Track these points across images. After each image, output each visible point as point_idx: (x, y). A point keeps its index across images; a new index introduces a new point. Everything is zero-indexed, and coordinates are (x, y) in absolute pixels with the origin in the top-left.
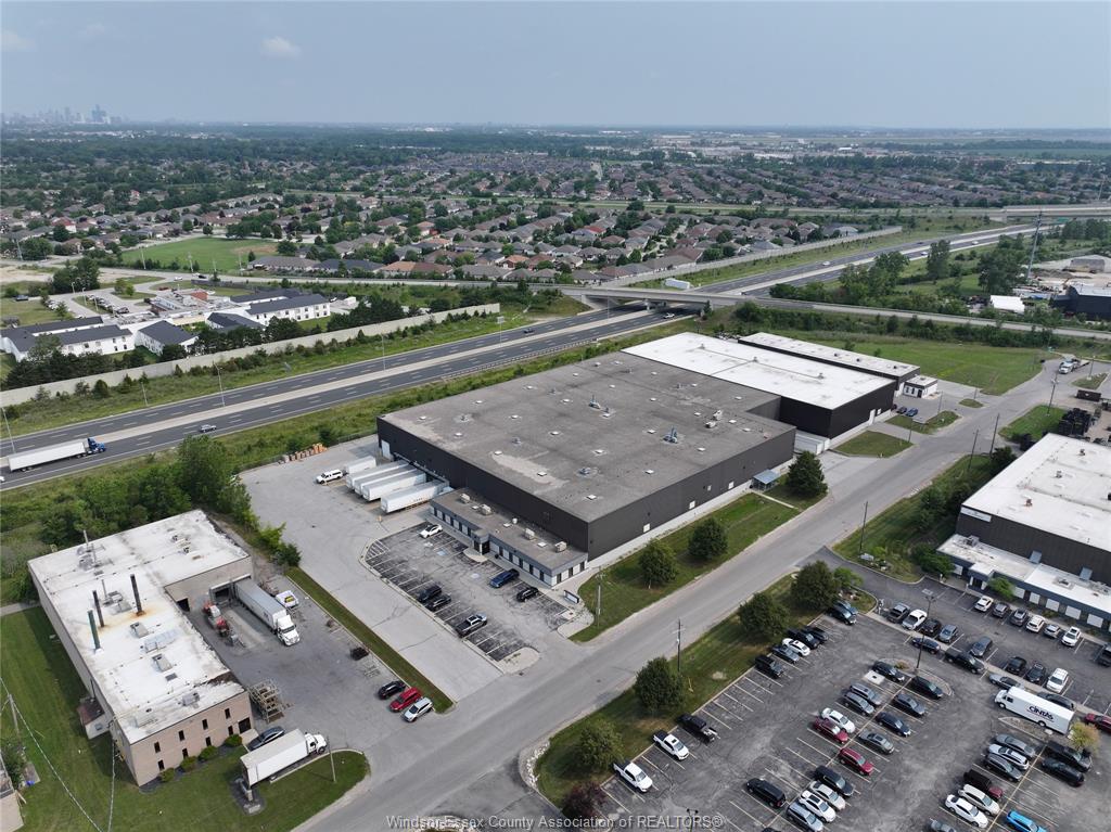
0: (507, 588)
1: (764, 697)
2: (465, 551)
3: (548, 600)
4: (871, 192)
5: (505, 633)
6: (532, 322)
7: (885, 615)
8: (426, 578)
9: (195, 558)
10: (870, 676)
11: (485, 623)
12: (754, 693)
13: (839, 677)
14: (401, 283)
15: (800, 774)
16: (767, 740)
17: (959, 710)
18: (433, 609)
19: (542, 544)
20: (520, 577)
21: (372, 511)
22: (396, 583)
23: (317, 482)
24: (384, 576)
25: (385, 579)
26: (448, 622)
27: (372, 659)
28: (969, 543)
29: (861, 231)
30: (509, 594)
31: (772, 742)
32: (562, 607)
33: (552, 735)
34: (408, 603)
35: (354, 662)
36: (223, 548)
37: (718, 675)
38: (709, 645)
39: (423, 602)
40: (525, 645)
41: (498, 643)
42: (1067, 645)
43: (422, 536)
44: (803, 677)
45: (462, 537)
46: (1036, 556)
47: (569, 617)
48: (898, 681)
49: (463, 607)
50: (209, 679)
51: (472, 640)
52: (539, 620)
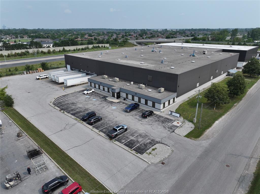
0: (134, 112)
2: (107, 98)
3: (160, 116)
5: (140, 135)
8: (86, 110)
11: (126, 130)
18: (91, 124)
19: (150, 90)
20: (140, 107)
21: (60, 87)
22: (69, 113)
24: (62, 109)
25: (62, 111)
26: (101, 131)
30: (136, 115)
32: (171, 120)
34: (75, 122)
35: (28, 160)
39: (84, 120)
40: (158, 142)
41: (138, 142)
43: (84, 94)
45: (105, 93)
47: (178, 125)
49: (110, 122)
51: (119, 141)
52: (160, 127)
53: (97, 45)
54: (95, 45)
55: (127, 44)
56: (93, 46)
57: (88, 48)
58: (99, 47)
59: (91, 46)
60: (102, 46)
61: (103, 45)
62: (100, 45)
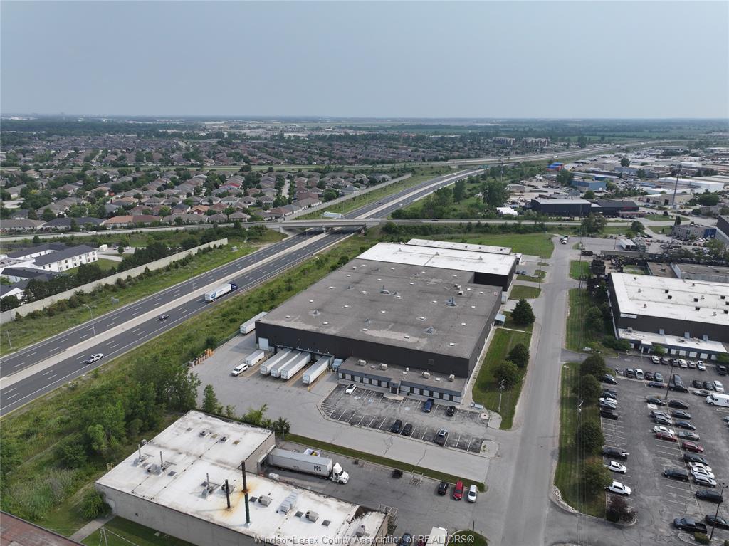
0: (433, 412)
1: (621, 430)
2: (385, 396)
3: (464, 411)
4: (373, 155)
5: (462, 436)
6: (257, 248)
7: (624, 376)
9: (236, 443)
10: (649, 406)
12: (616, 430)
14: (139, 231)
15: (678, 462)
16: (647, 451)
17: (698, 411)
18: (407, 435)
19: (439, 379)
20: (437, 403)
21: (295, 385)
22: (366, 426)
23: (233, 375)
24: (352, 424)
25: (356, 426)
26: (424, 440)
27: (408, 475)
28: (630, 331)
29: (393, 178)
30: (439, 414)
31: (649, 451)
32: (477, 413)
33: (553, 482)
34: (388, 436)
35: (398, 480)
36: (247, 431)
38: (568, 412)
39: (397, 432)
40: (483, 440)
41: (466, 443)
42: (702, 370)
43: (348, 394)
44: (625, 415)
45: (379, 390)
46: (662, 331)
47: (487, 418)
48: (664, 405)
49: (422, 428)
50: (352, 516)
51: (449, 445)
52: (472, 424)
54: (202, 247)
55: (264, 235)
56: (199, 249)
57: (191, 258)
60: (215, 246)
61: (218, 243)
62: (212, 244)
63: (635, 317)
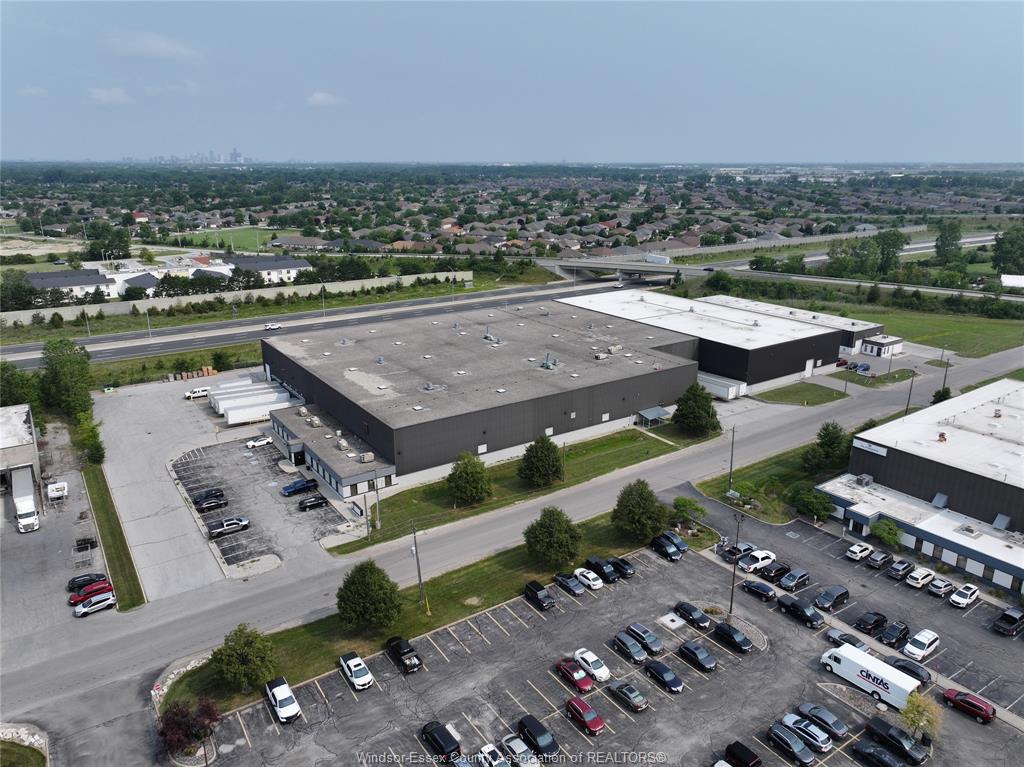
1: (515, 629)
2: (281, 462)
3: (334, 511)
5: (260, 539)
6: (500, 287)
8: (220, 483)
10: (667, 618)
11: (249, 527)
12: (504, 624)
13: (624, 616)
14: (390, 256)
15: (504, 724)
16: (487, 679)
17: (766, 668)
18: (201, 511)
19: (351, 455)
20: (317, 487)
21: (217, 423)
22: (185, 485)
24: (179, 478)
25: (177, 482)
26: (207, 525)
27: (96, 552)
29: (880, 228)
30: (293, 503)
31: (492, 682)
32: (342, 519)
34: (181, 504)
35: (73, 552)
36: (14, 435)
37: (473, 601)
38: (485, 569)
39: (196, 504)
40: (273, 553)
41: (245, 548)
43: (247, 447)
44: (579, 612)
46: (940, 499)
47: (343, 529)
51: (220, 543)
52: (308, 529)
53: (430, 276)
54: (423, 276)
55: (527, 273)
56: (418, 278)
57: (399, 287)
58: (435, 281)
59: (408, 280)
60: (447, 279)
61: (451, 275)
62: (441, 276)
63: (883, 452)
